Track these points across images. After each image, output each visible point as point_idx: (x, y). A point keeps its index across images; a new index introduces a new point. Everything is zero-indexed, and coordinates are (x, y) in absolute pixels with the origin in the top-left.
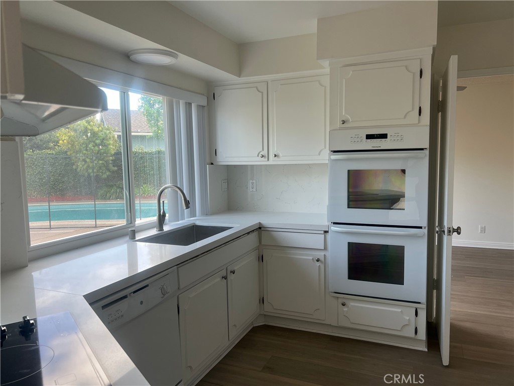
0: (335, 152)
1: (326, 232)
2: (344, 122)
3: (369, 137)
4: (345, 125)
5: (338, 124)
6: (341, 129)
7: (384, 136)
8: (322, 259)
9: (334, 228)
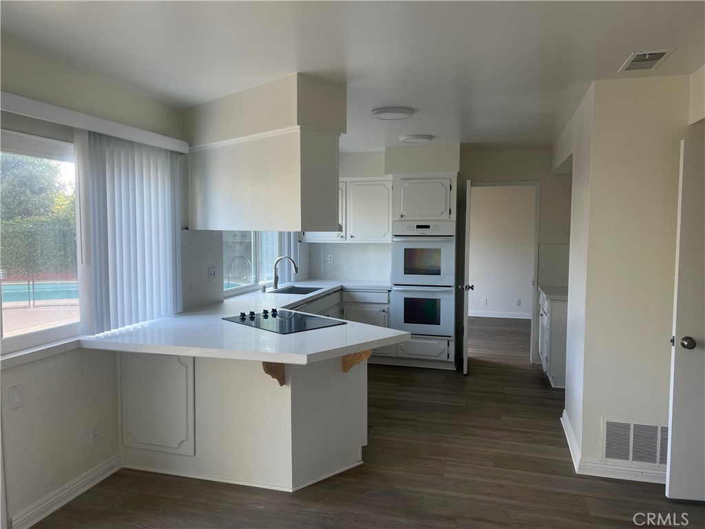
0: (396, 236)
1: (389, 291)
2: (402, 216)
3: (418, 227)
4: (403, 218)
5: (399, 218)
6: (400, 221)
7: (428, 227)
8: (386, 310)
9: (395, 288)
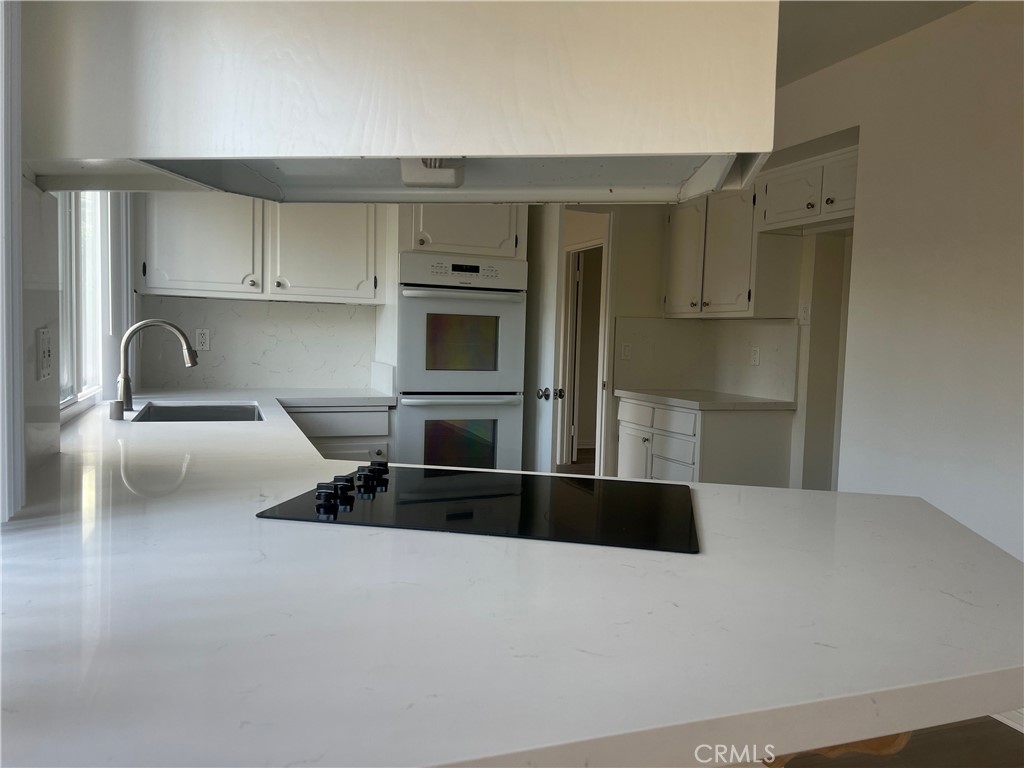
0: (406, 285)
1: (391, 408)
2: (422, 242)
3: (456, 268)
4: (424, 247)
5: (413, 245)
6: (415, 251)
7: (475, 269)
8: (384, 451)
9: (406, 400)
